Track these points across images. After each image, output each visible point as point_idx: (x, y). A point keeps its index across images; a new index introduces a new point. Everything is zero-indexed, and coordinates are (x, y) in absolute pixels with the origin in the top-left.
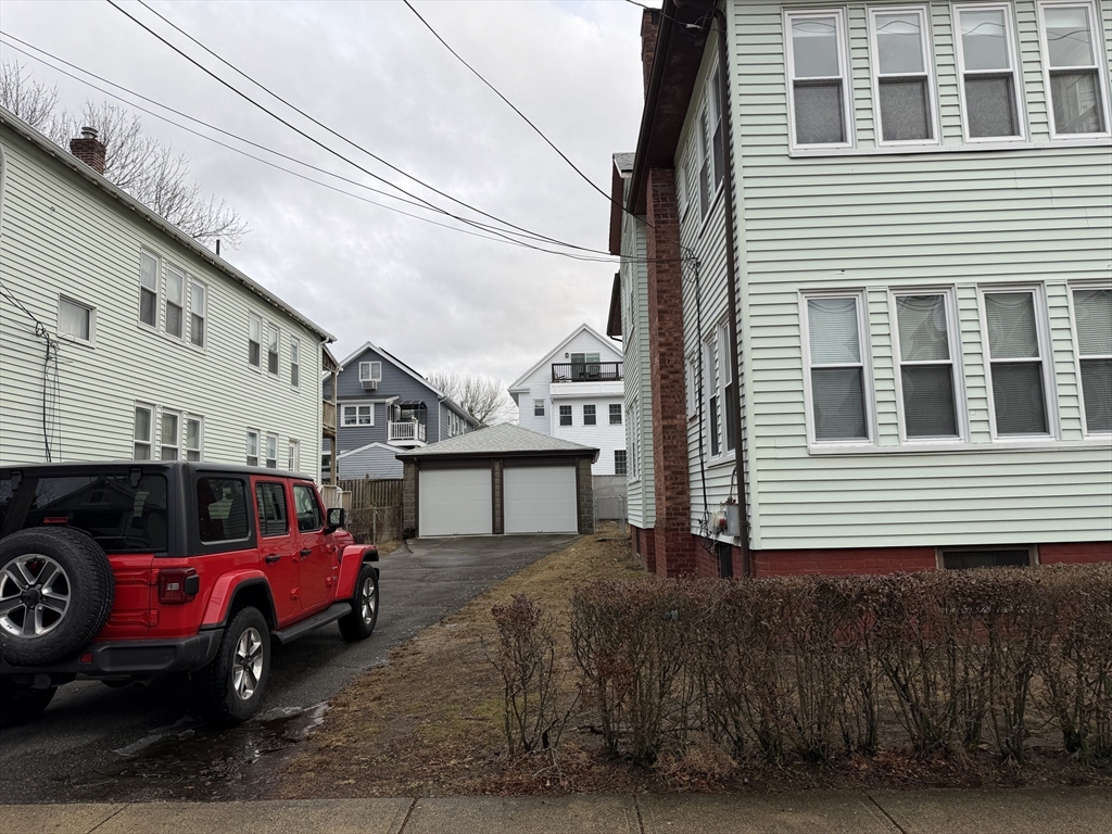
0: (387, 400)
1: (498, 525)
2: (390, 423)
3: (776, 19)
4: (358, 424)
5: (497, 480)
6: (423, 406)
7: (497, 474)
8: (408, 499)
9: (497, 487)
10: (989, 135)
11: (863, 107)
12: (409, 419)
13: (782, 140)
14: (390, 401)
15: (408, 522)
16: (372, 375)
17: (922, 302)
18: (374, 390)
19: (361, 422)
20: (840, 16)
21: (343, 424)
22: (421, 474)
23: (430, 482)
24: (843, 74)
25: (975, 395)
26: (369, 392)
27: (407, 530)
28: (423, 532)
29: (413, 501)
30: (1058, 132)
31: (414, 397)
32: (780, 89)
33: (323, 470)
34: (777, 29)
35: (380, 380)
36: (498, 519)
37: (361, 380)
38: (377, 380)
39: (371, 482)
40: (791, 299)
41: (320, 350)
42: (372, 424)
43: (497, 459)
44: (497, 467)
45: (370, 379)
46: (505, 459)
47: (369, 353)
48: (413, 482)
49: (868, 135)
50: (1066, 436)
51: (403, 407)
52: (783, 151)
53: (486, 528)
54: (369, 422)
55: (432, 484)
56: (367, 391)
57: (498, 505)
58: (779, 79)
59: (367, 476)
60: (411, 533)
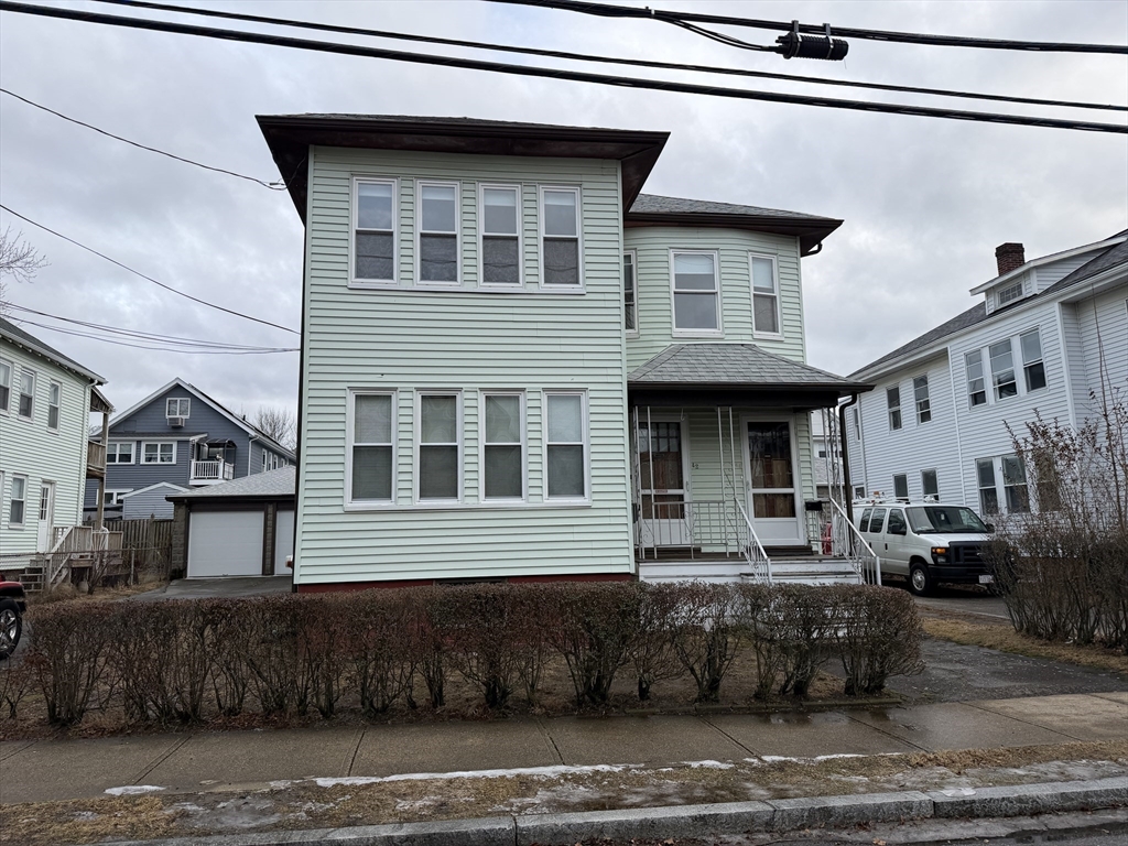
0: (191, 439)
1: (268, 566)
2: (194, 462)
3: (346, 183)
4: (159, 462)
5: (270, 523)
6: (231, 444)
7: (270, 517)
8: (177, 540)
9: (270, 529)
10: (497, 281)
11: (407, 255)
12: (213, 458)
13: (343, 275)
14: (195, 439)
15: (177, 563)
16: (180, 412)
17: (439, 402)
18: (180, 427)
19: (162, 460)
20: (395, 184)
21: (143, 462)
22: (192, 515)
23: (201, 524)
24: (394, 229)
25: (472, 469)
26: (176, 429)
27: (175, 571)
28: (191, 573)
29: (182, 541)
30: (546, 282)
31: (222, 435)
32: (344, 236)
33: (85, 510)
34: (346, 190)
35: (188, 417)
36: (268, 561)
37: (167, 417)
38: (184, 417)
39: (156, 522)
40: (341, 394)
41: (88, 393)
42: (174, 462)
43: (271, 502)
44: (270, 509)
45: (178, 416)
46: (278, 502)
47: (177, 389)
48: (183, 523)
49: (409, 275)
50: (532, 499)
51: (210, 445)
52: (343, 283)
53: (255, 569)
54: (170, 459)
55: (203, 527)
56: (174, 428)
57: (269, 547)
58: (344, 228)
59: (153, 516)
60: (179, 574)
